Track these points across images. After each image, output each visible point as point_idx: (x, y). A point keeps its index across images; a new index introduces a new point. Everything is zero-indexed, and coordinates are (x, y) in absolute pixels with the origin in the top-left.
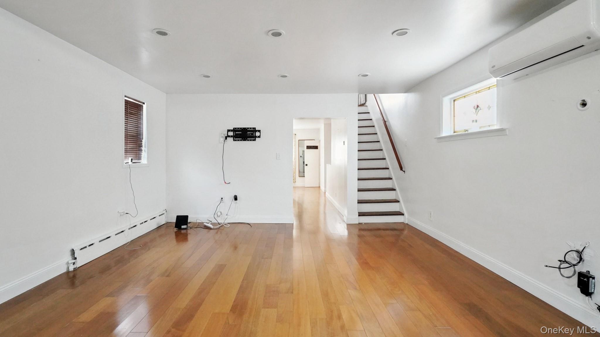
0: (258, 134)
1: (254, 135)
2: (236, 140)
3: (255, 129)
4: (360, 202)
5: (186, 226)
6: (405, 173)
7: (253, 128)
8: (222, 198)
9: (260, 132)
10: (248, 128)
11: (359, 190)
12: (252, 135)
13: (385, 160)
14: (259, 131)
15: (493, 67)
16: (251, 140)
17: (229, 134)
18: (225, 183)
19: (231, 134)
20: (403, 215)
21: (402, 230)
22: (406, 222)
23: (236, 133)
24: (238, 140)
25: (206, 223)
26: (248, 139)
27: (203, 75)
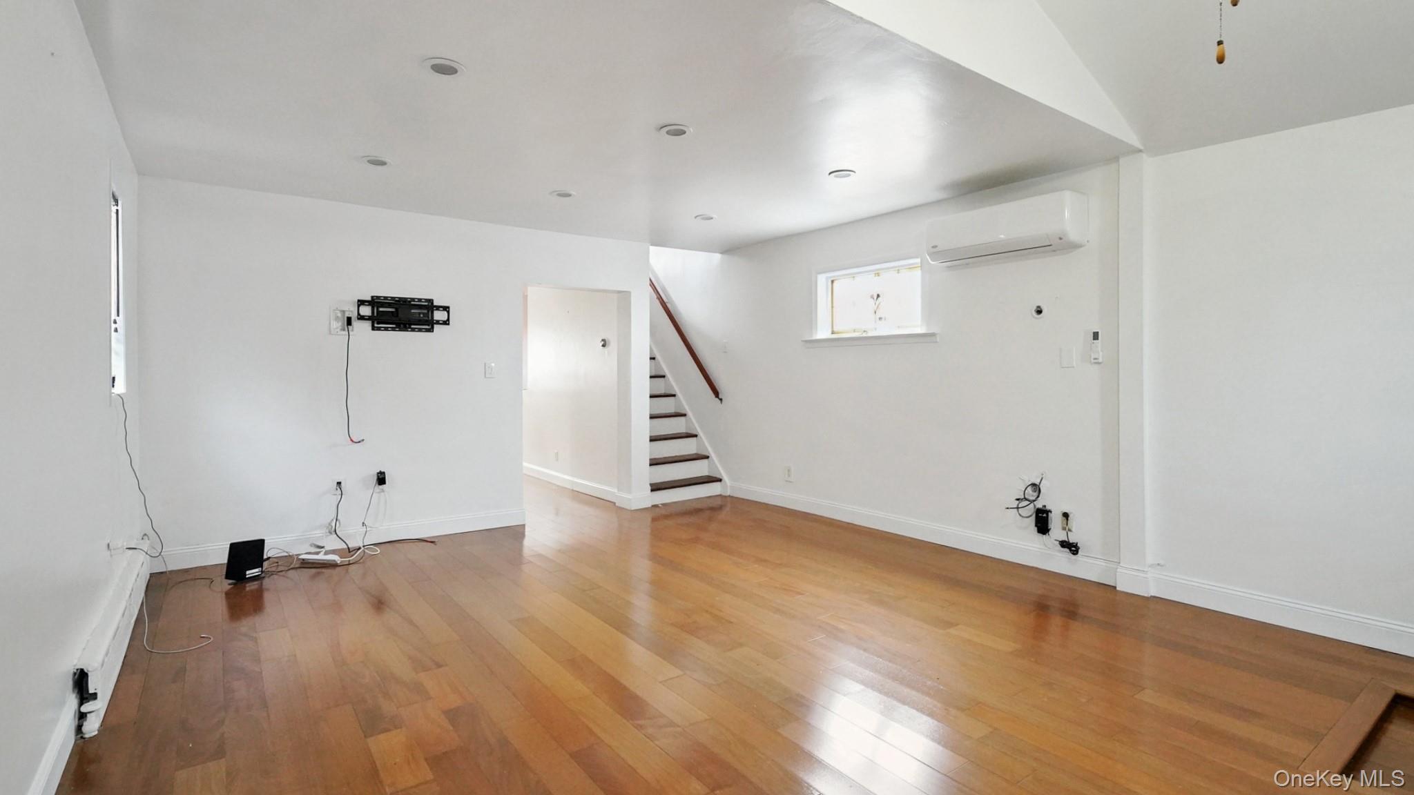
0: (439, 315)
1: (430, 318)
2: (379, 329)
3: (432, 303)
4: (654, 463)
5: (260, 569)
6: (721, 403)
7: (428, 300)
8: (339, 483)
9: (448, 312)
10: (413, 299)
11: (652, 438)
12: (424, 316)
13: (662, 379)
14: (446, 309)
15: (935, 247)
16: (420, 330)
17: (362, 313)
18: (352, 440)
19: (366, 311)
20: (720, 480)
21: (720, 508)
22: (728, 494)
23: (381, 309)
24: (386, 329)
25: (306, 553)
26: (412, 326)
27: (369, 158)
